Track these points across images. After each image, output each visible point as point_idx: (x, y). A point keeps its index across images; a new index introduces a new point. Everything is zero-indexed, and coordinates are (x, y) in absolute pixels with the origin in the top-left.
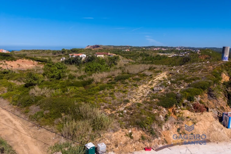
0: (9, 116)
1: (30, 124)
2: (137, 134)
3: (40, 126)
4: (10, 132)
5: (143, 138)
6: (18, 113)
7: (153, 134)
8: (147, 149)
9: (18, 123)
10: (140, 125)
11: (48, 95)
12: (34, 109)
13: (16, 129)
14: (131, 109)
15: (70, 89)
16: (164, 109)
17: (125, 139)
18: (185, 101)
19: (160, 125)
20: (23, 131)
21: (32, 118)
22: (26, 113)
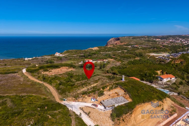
0: (55, 92)
1: (58, 94)
2: (74, 99)
3: (60, 95)
4: (55, 95)
5: (74, 100)
6: (57, 91)
7: (77, 99)
8: (74, 101)
9: (56, 93)
10: (75, 97)
11: (63, 88)
12: (60, 91)
13: (56, 95)
14: (75, 94)
15: (68, 87)
16: (82, 95)
17: (71, 99)
18: (88, 94)
19: (79, 98)
20: (57, 95)
21: (59, 93)
22: (58, 91)
